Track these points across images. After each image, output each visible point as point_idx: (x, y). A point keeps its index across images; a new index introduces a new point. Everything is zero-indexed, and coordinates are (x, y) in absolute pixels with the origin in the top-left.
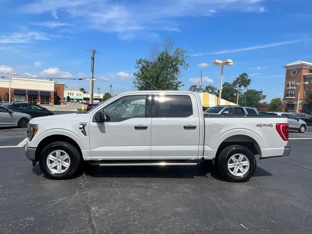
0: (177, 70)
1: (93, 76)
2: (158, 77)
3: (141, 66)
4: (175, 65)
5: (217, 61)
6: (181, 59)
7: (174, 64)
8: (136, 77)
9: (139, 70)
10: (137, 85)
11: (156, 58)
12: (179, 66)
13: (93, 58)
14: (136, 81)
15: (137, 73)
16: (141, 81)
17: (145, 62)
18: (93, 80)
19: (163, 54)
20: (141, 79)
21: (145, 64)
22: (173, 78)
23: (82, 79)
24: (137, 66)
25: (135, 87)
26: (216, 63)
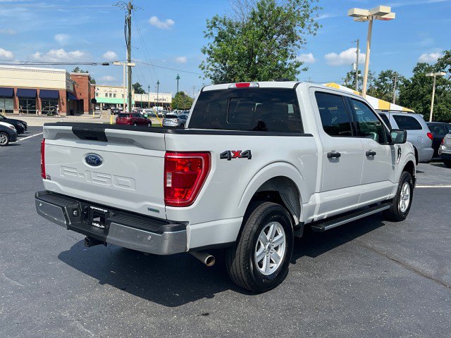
0: (292, 38)
1: (129, 57)
2: (251, 54)
3: (216, 32)
4: (288, 28)
5: (357, 11)
6: (302, 14)
7: (287, 24)
8: (207, 56)
9: (212, 40)
10: (210, 72)
11: (247, 13)
12: (297, 29)
13: (129, 21)
14: (206, 64)
15: (208, 48)
16: (216, 64)
17: (225, 24)
18: (129, 64)
19: (263, 3)
20: (216, 61)
21: (225, 28)
22: (285, 55)
23: (108, 64)
24: (208, 32)
25: (206, 76)
26: (355, 15)
